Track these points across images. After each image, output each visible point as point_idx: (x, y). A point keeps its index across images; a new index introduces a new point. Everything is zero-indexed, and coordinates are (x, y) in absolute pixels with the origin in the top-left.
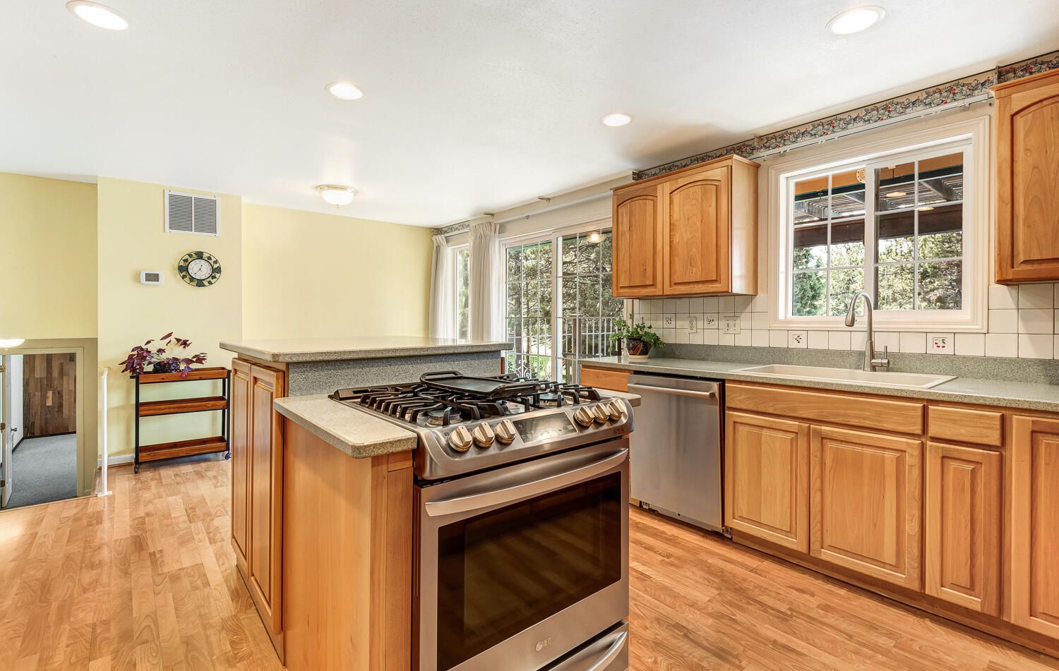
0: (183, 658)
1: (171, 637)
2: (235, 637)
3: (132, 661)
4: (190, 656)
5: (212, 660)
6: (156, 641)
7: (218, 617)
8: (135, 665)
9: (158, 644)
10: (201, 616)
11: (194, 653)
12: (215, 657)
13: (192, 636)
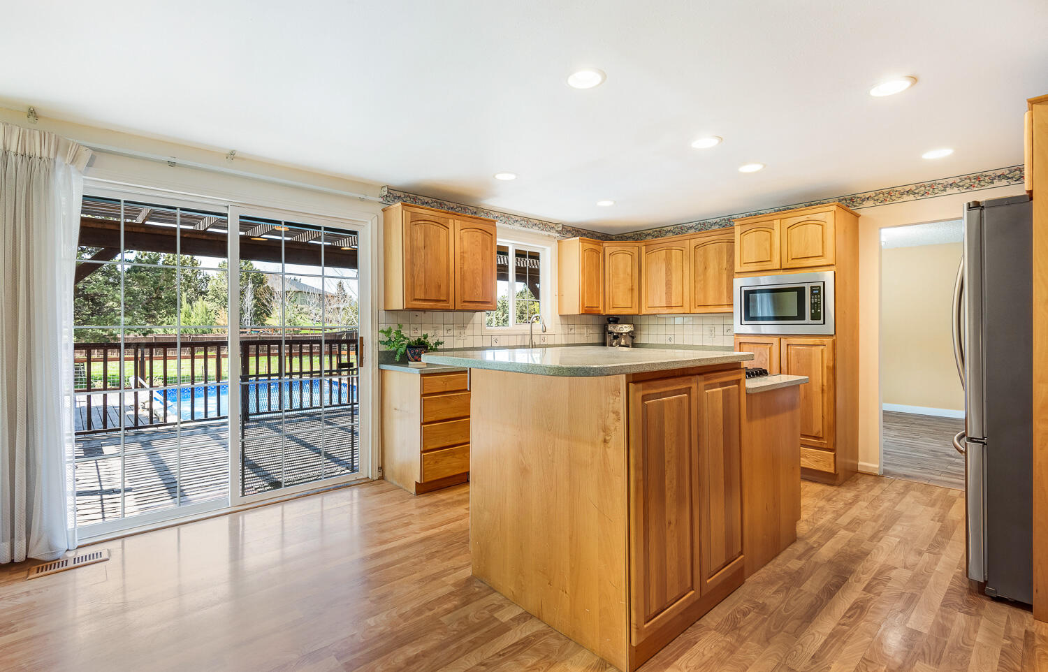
0: (782, 633)
1: (770, 656)
2: (738, 616)
3: (812, 662)
4: (776, 630)
5: (769, 616)
6: (783, 663)
7: (725, 639)
8: (813, 657)
9: (784, 659)
10: (732, 652)
11: (772, 629)
12: (766, 616)
13: (758, 643)
